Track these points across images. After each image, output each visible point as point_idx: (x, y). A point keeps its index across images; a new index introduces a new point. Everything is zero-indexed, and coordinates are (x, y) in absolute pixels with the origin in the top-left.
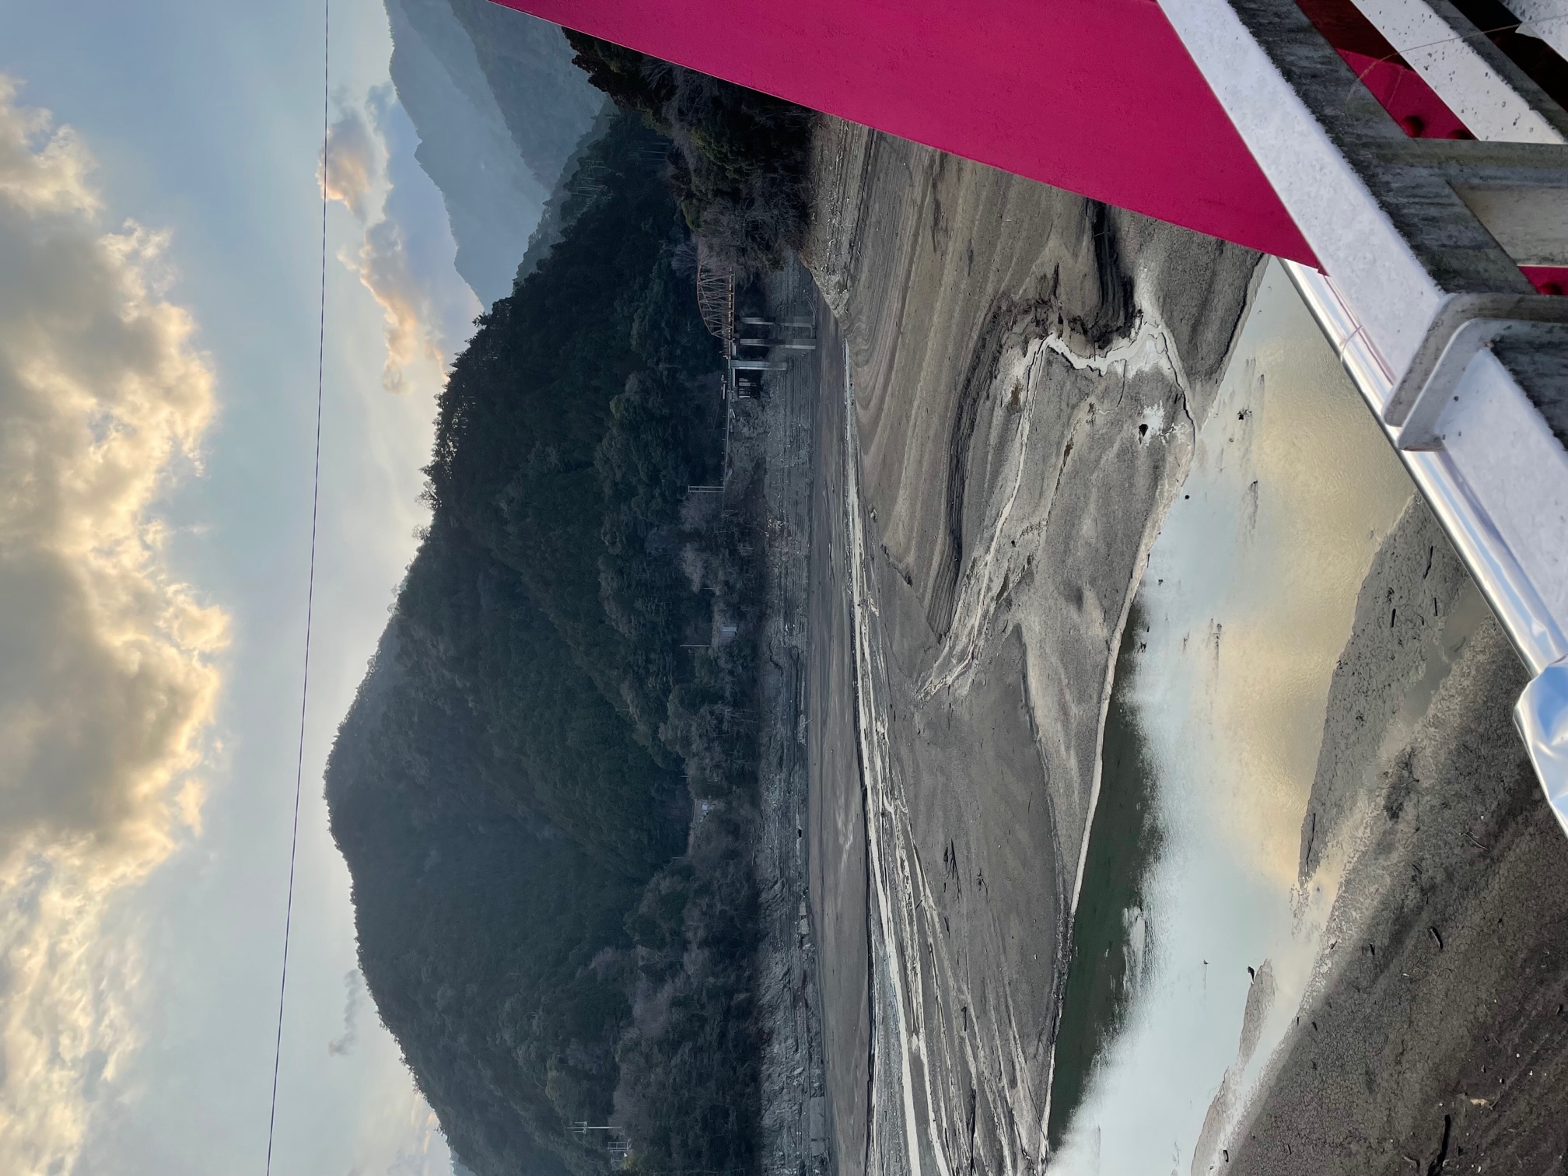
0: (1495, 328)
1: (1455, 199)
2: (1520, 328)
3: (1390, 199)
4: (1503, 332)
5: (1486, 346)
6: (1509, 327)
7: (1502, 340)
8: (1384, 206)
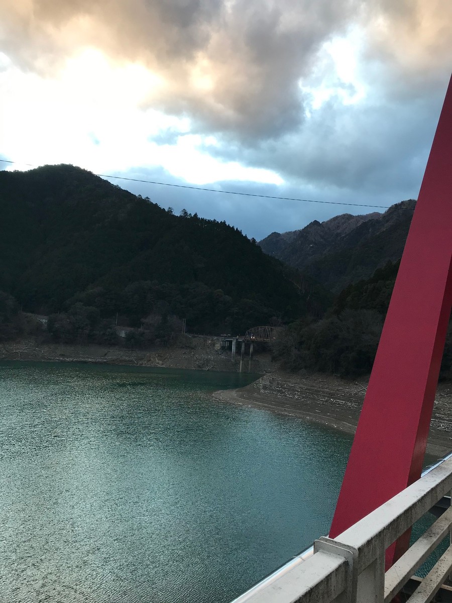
0: (351, 562)
3: (373, 541)
5: (346, 559)
6: (351, 566)
7: (347, 563)
8: (372, 539)
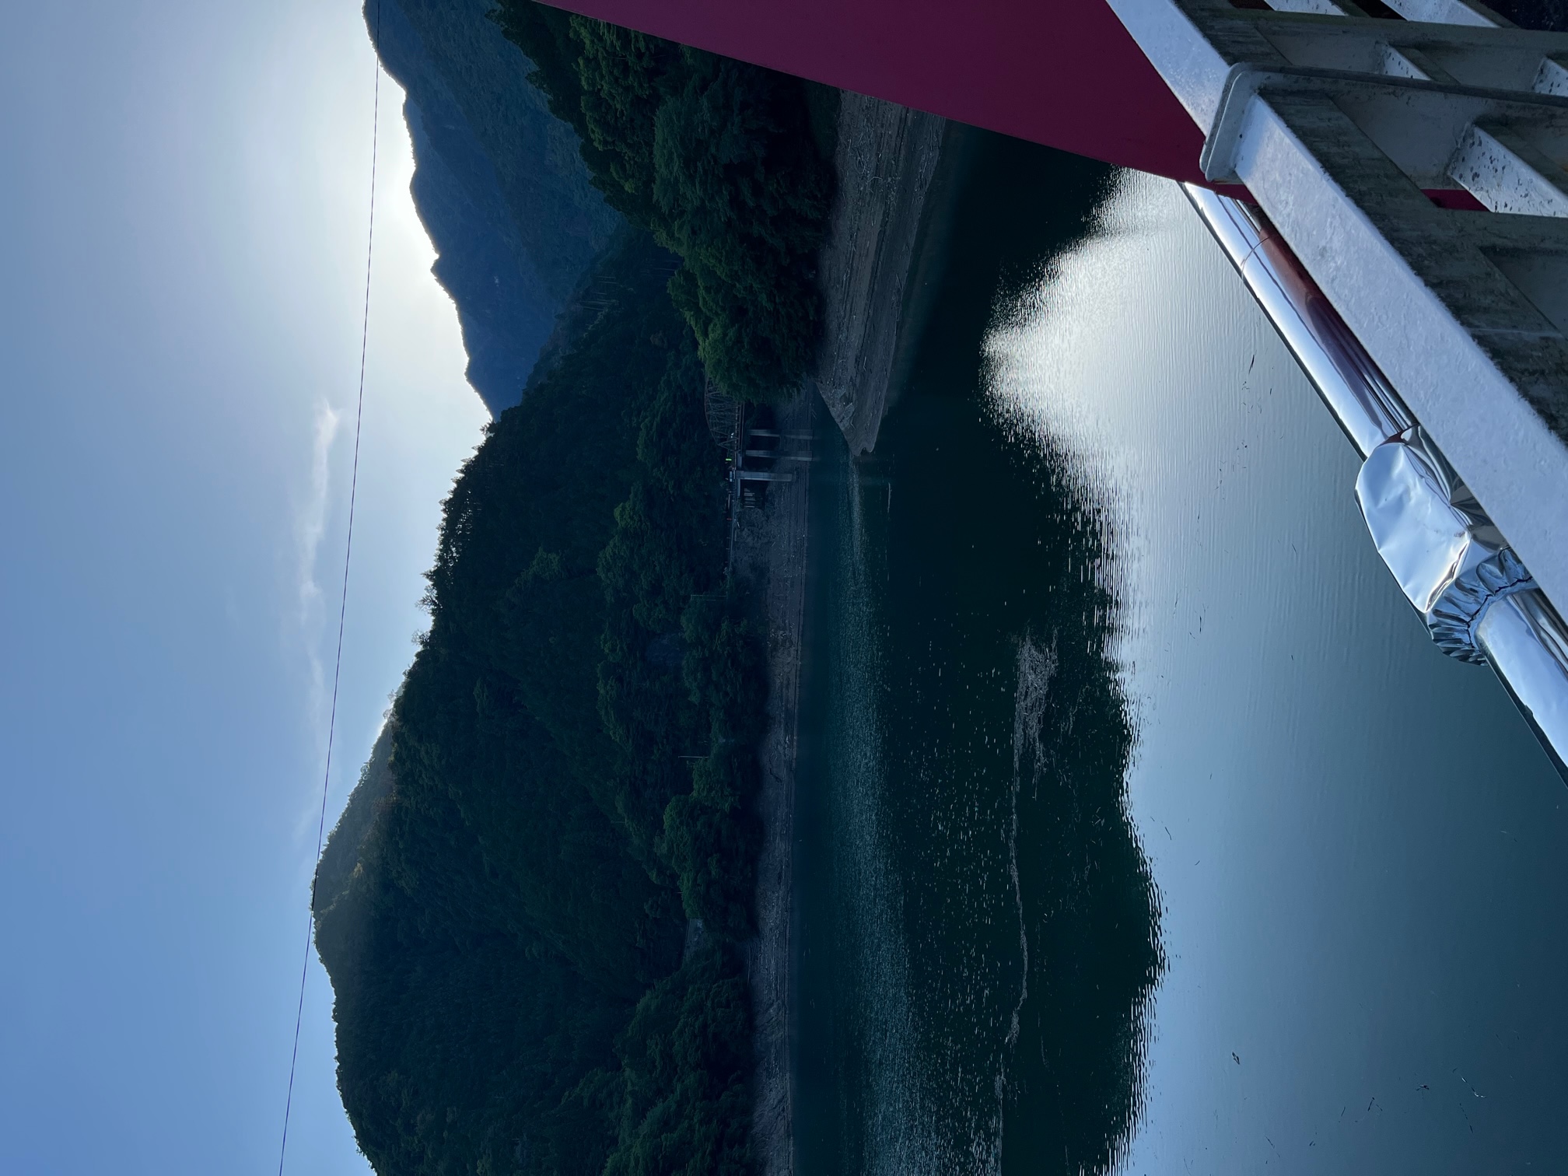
0: (1261, 78)
1: (1258, 34)
2: (1277, 79)
3: (1213, 34)
4: (1265, 82)
5: (1255, 92)
6: (1269, 78)
7: (1265, 88)
8: (1207, 36)
